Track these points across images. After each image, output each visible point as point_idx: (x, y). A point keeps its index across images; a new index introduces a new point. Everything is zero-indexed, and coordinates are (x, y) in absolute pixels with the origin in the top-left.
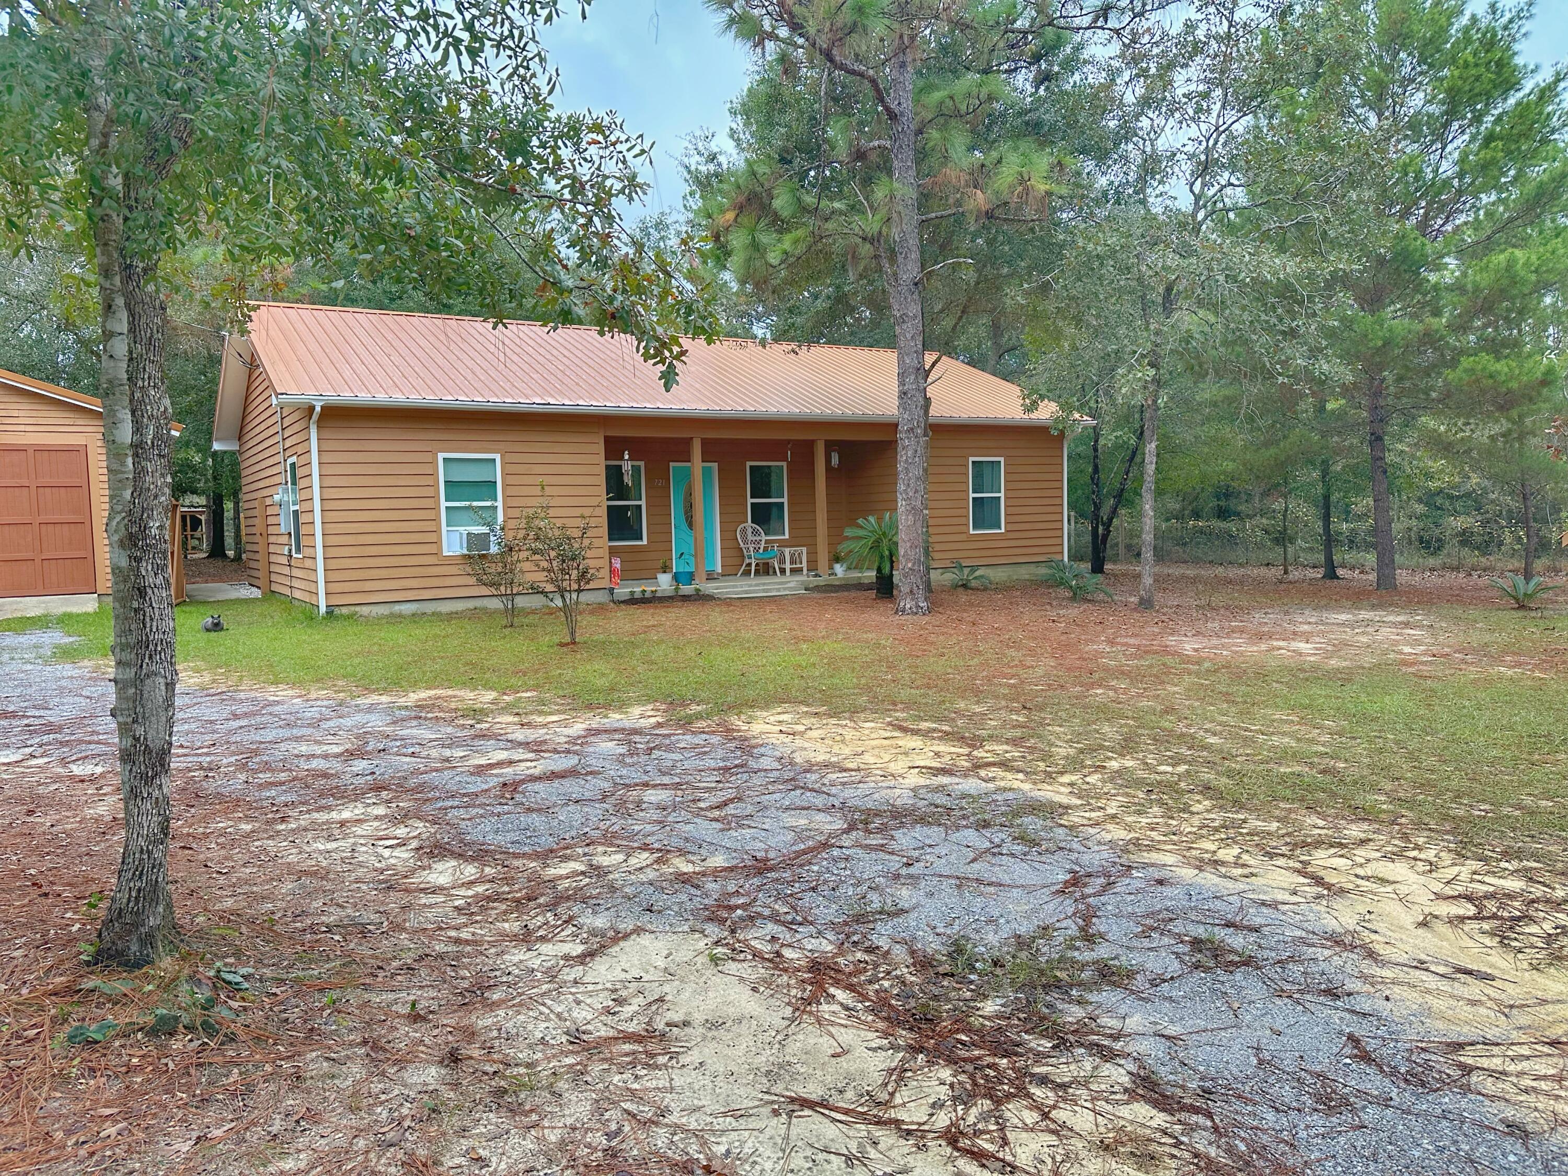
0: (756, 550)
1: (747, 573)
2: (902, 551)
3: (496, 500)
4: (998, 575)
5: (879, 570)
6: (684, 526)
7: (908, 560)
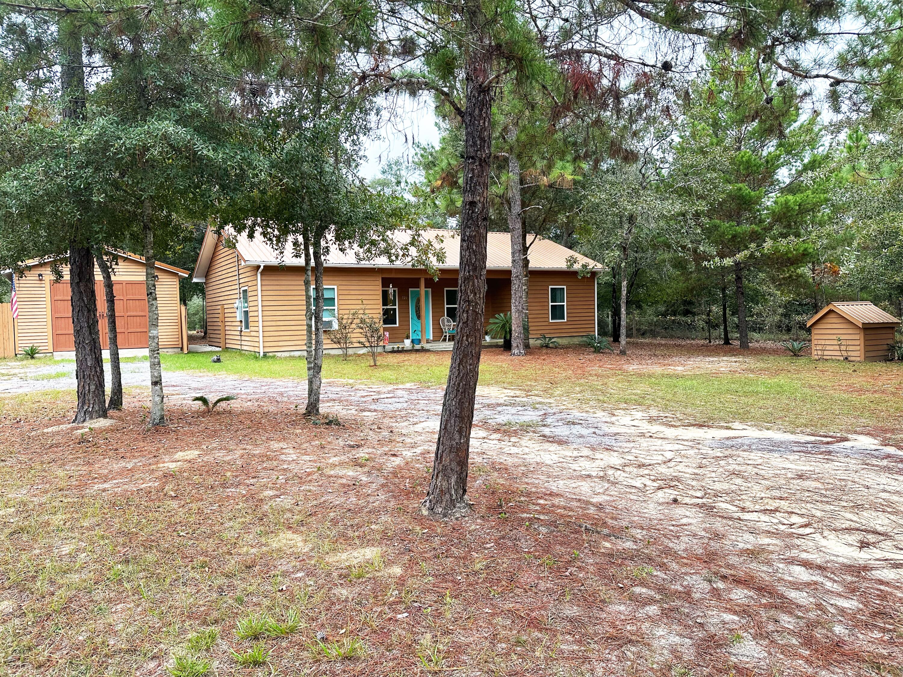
0: (449, 329)
1: (444, 340)
2: (513, 329)
3: (334, 306)
4: (563, 342)
5: (505, 338)
6: (415, 318)
7: (516, 332)
